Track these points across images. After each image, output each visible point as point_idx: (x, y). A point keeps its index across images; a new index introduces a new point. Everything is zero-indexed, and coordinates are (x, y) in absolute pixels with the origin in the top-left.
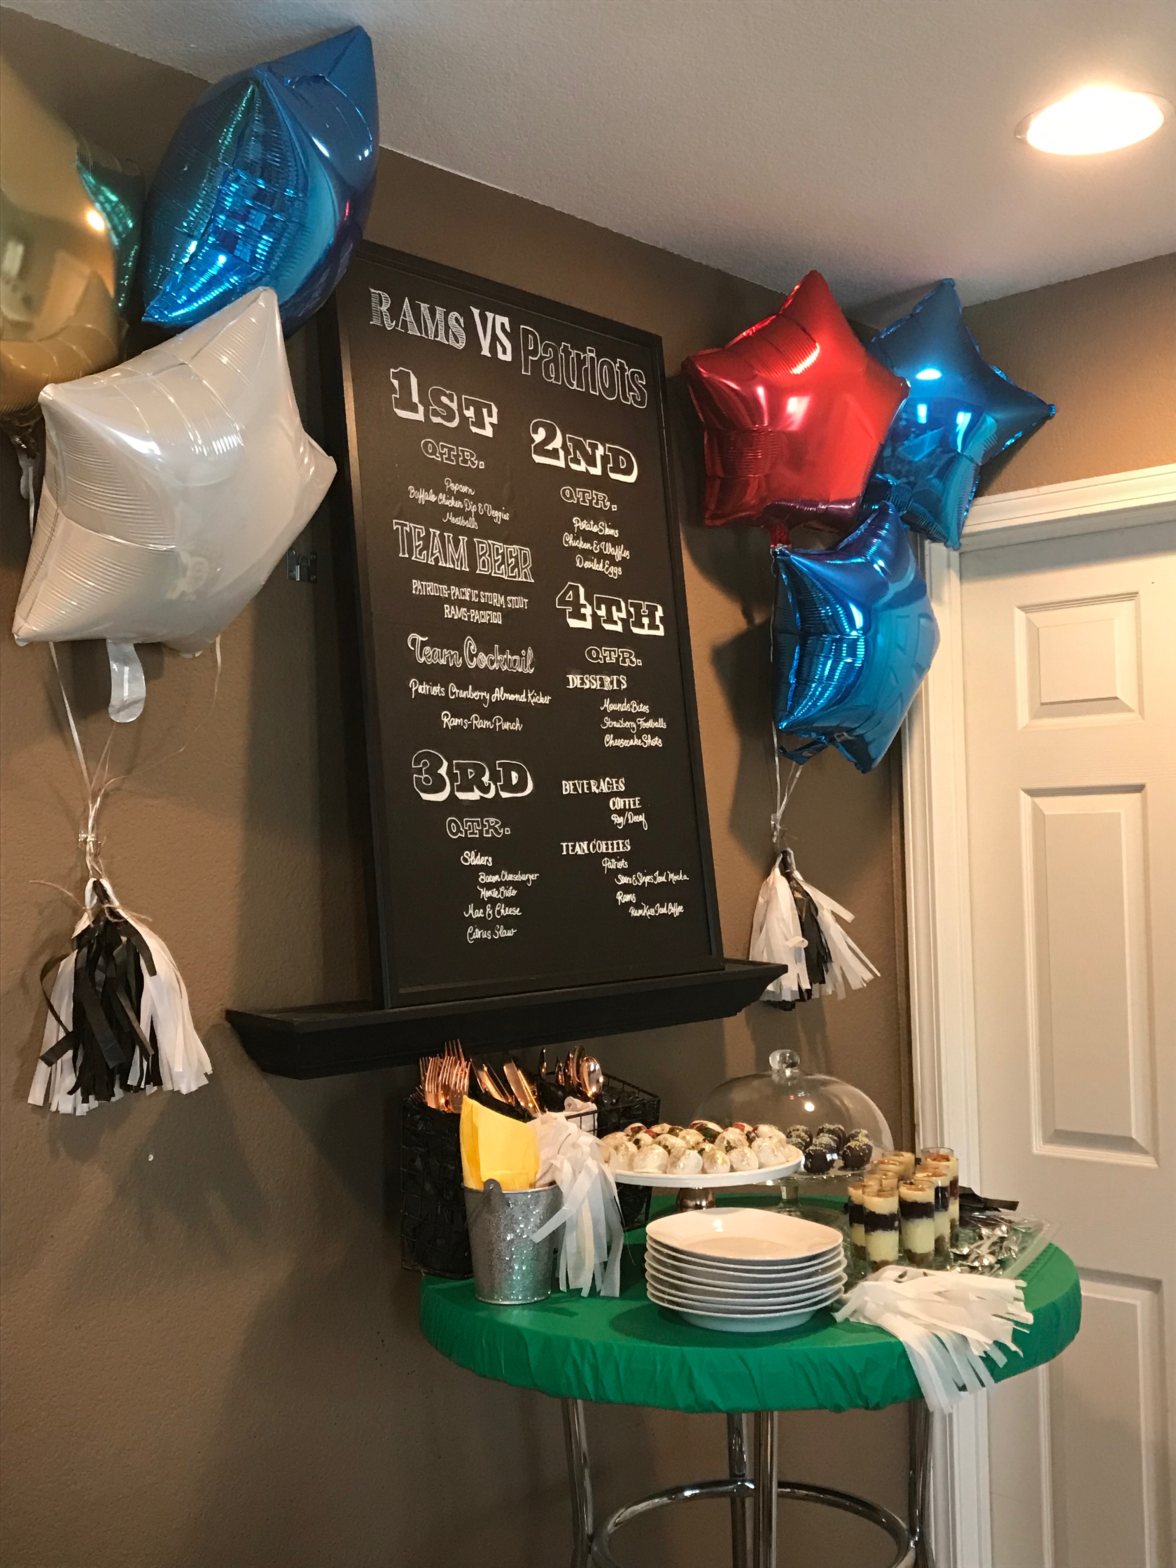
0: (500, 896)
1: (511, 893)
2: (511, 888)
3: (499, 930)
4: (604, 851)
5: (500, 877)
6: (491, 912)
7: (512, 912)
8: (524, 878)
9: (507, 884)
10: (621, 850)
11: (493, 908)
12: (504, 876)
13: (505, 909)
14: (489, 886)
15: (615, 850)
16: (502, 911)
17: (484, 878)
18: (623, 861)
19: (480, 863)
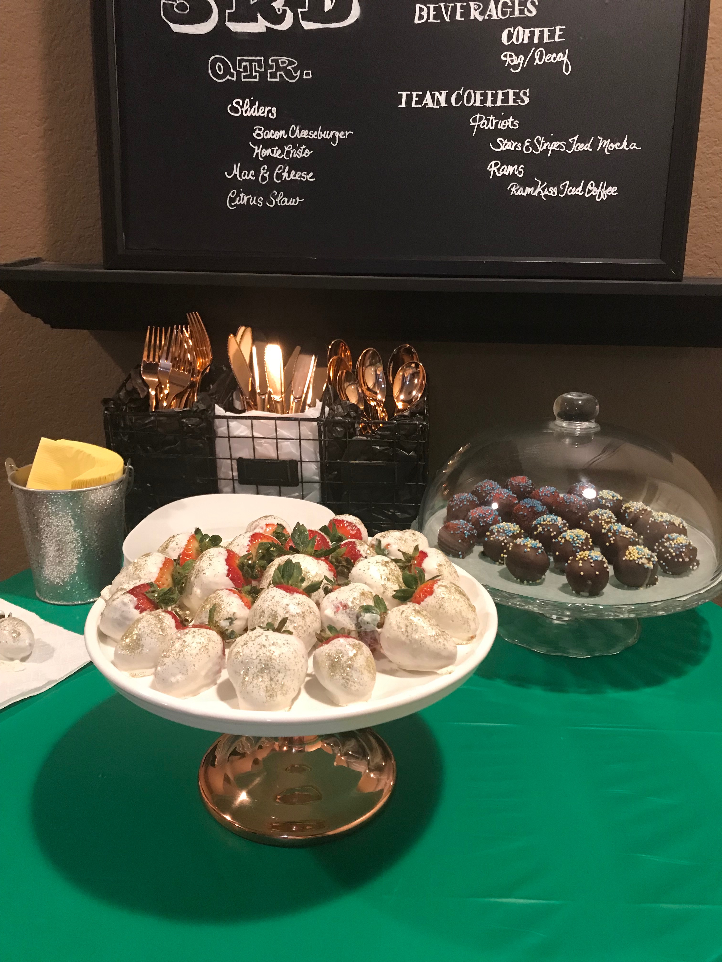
0: (284, 156)
1: (304, 153)
2: (304, 147)
3: (275, 198)
4: (478, 104)
5: (287, 133)
6: (266, 175)
7: (301, 176)
8: (327, 135)
9: (297, 143)
10: (511, 103)
11: (271, 170)
12: (293, 132)
13: (289, 173)
14: (268, 144)
15: (499, 104)
16: (285, 175)
17: (259, 133)
18: (511, 120)
19: (256, 114)
